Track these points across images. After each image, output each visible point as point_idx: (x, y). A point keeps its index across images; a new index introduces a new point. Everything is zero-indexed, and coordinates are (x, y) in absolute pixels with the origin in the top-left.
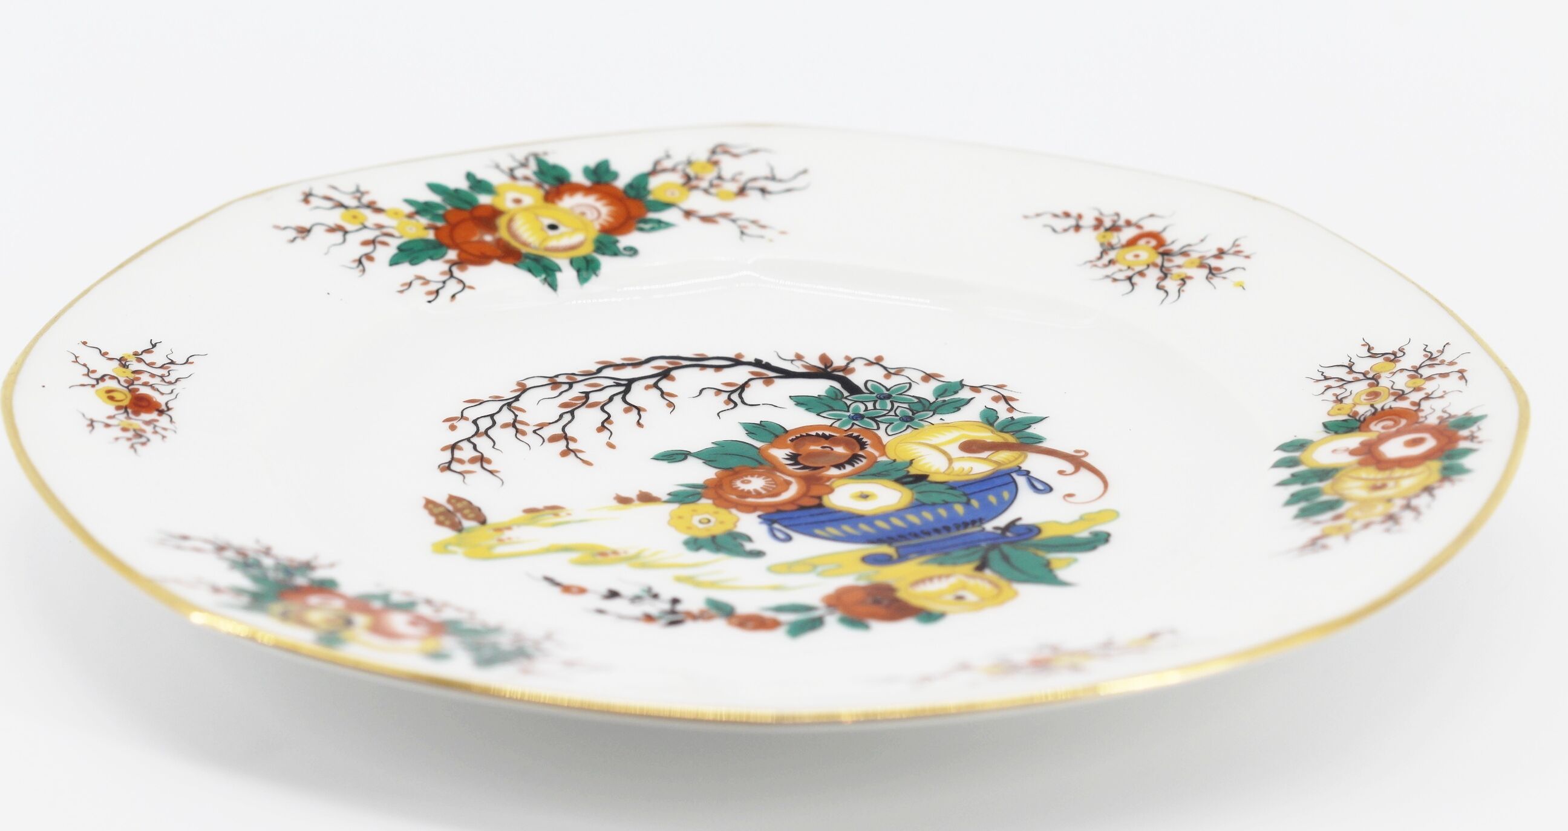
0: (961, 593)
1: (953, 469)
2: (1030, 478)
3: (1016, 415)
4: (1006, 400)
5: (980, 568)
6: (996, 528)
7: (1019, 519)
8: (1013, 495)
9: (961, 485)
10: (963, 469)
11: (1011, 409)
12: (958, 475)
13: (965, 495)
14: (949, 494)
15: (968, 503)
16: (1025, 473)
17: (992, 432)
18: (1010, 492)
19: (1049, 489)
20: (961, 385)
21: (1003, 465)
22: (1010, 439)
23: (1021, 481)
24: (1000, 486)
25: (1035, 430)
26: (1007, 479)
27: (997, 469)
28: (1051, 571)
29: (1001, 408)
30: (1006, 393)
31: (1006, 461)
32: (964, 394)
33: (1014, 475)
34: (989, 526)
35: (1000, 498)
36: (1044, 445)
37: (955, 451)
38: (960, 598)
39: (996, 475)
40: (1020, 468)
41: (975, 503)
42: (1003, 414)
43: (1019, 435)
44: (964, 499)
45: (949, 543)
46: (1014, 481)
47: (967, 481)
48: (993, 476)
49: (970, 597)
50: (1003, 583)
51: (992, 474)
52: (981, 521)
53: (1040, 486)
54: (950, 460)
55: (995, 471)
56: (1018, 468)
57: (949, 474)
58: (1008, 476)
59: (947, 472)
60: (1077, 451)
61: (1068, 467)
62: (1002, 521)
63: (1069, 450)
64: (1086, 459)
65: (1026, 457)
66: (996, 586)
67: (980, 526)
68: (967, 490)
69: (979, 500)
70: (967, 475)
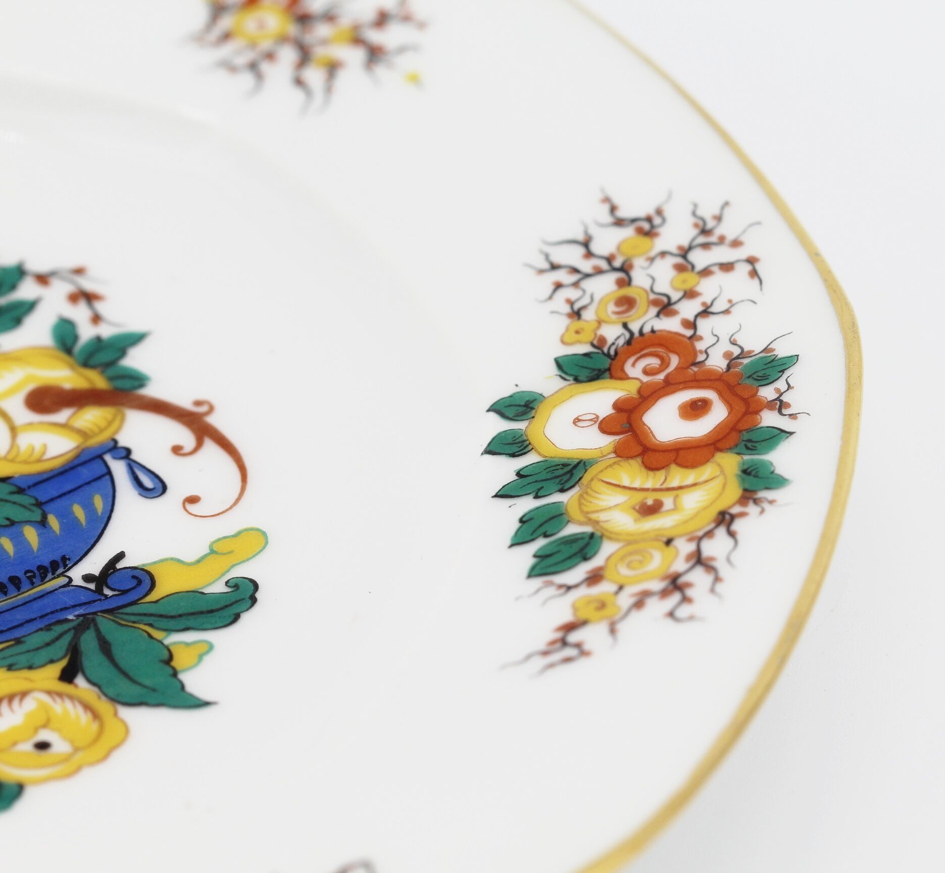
0: (43, 736)
1: (18, 448)
2: (133, 464)
3: (106, 331)
4: (89, 297)
5: (67, 676)
6: (87, 578)
7: (121, 556)
8: (110, 499)
9: (31, 483)
10: (33, 450)
11: (96, 319)
12: (26, 462)
13: (39, 504)
14: (14, 503)
15: (43, 523)
16: (124, 453)
17: (72, 367)
18: (104, 497)
19: (161, 488)
20: (19, 272)
21: (95, 435)
22: (99, 381)
23: (119, 469)
24: (88, 483)
25: (135, 360)
27: (83, 446)
28: (175, 674)
29: (80, 314)
30: (88, 285)
31: (96, 430)
32: (27, 290)
33: (108, 458)
34: (77, 574)
35: (89, 507)
36: (151, 391)
37: (22, 414)
38: (43, 746)
39: (83, 459)
40: (115, 442)
41: (53, 522)
42: (86, 332)
43: (111, 372)
44: (37, 516)
45: (20, 616)
46: (109, 473)
47: (40, 474)
48: (76, 462)
49: (60, 746)
50: (104, 706)
51: (78, 456)
52: (62, 564)
53: (148, 482)
54: (14, 430)
55: (80, 450)
56: (112, 444)
57: (12, 461)
58: (100, 461)
59: (10, 457)
60: (198, 403)
61: (184, 436)
62: (94, 563)
63: (184, 401)
64: (212, 420)
65: (123, 420)
66: (96, 716)
67: (62, 574)
68: (44, 494)
69: (59, 516)
70: (39, 461)
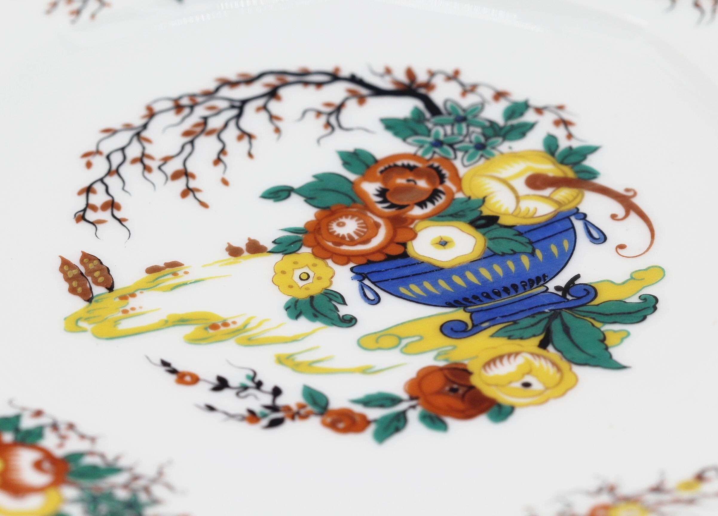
0: (528, 379)
1: (520, 209)
2: (587, 223)
3: (575, 144)
4: (566, 123)
5: (543, 345)
6: (558, 288)
7: (578, 277)
8: (573, 243)
9: (526, 230)
10: (529, 210)
11: (570, 136)
12: (524, 218)
13: (531, 243)
14: (516, 241)
15: (533, 254)
16: (582, 217)
17: (554, 164)
18: (569, 242)
19: (603, 238)
20: (526, 106)
21: (566, 204)
22: (570, 173)
23: (579, 225)
24: (560, 233)
25: (591, 162)
26: (566, 222)
27: (559, 211)
28: (607, 348)
29: (560, 133)
30: (566, 116)
31: (567, 201)
32: (529, 117)
33: (573, 218)
34: (551, 285)
35: (560, 246)
36: (600, 181)
37: (523, 190)
38: (527, 385)
39: (557, 218)
40: (578, 209)
41: (539, 254)
42: (564, 144)
43: (577, 168)
44: (529, 249)
45: (517, 308)
46: (573, 227)
47: (533, 225)
48: (554, 220)
49: (537, 386)
50: (564, 364)
51: (555, 216)
52: (543, 279)
53: (596, 234)
54: (518, 198)
55: (556, 212)
56: (576, 210)
57: (516, 216)
58: (568, 220)
59: (515, 214)
60: (627, 190)
61: (619, 209)
62: (562, 280)
63: (620, 188)
64: (636, 200)
65: (583, 196)
66: (559, 369)
67: (543, 285)
68: (533, 237)
69: (542, 251)
70: (532, 217)
